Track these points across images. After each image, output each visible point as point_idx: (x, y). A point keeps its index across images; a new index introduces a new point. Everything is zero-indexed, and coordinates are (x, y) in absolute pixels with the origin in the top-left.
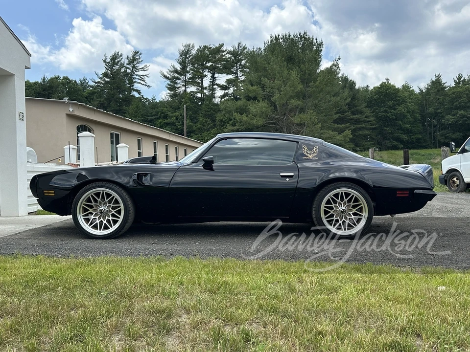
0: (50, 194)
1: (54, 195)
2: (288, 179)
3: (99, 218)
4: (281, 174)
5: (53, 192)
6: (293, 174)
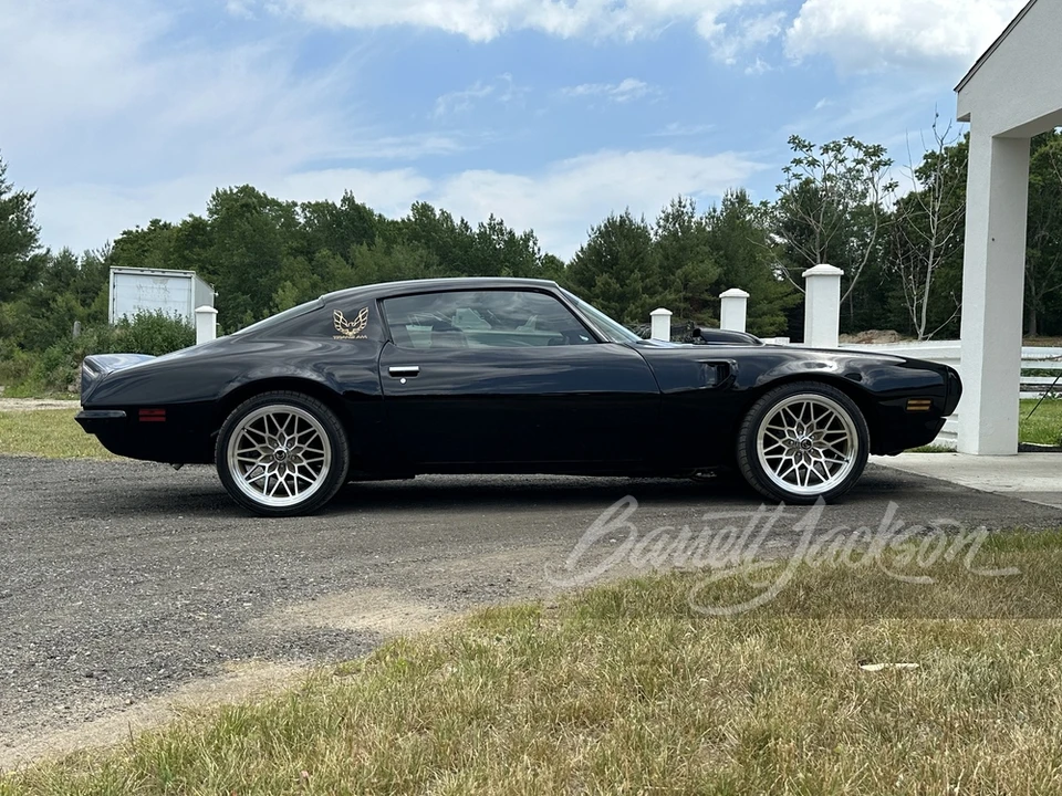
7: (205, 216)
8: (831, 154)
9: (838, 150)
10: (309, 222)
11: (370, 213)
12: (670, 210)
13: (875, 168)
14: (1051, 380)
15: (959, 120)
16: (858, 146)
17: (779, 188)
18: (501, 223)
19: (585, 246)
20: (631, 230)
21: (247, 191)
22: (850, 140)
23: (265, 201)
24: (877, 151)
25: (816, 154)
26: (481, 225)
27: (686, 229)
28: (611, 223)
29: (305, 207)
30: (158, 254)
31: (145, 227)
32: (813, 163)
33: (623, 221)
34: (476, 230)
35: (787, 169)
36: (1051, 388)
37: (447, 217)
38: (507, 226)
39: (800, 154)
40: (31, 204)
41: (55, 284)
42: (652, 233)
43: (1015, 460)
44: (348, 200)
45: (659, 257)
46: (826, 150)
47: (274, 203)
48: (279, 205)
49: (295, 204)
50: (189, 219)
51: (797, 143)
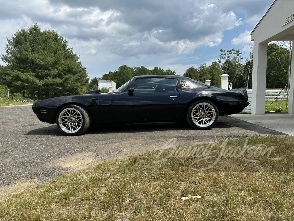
0: (44, 112)
1: (46, 112)
2: (174, 99)
3: (71, 124)
4: (170, 96)
5: (46, 111)
6: (176, 96)
7: (118, 71)
8: (229, 52)
9: (230, 52)
10: (136, 71)
11: (146, 69)
12: (201, 66)
13: (238, 55)
14: (276, 97)
15: (251, 41)
16: (235, 51)
17: (218, 60)
18: (170, 70)
19: (185, 73)
20: (193, 70)
21: (125, 66)
22: (233, 49)
23: (128, 68)
24: (238, 51)
25: (226, 52)
26: (166, 70)
27: (204, 69)
28: (190, 69)
29: (135, 68)
30: (110, 78)
31: (108, 73)
32: (226, 55)
33: (192, 68)
34: (165, 71)
35: (220, 56)
36: (276, 98)
37: (160, 69)
38: (171, 70)
39: (223, 53)
40: (86, 69)
41: (94, 83)
42: (198, 70)
43: (264, 115)
44: (142, 67)
45: (199, 75)
46: (228, 51)
47: (130, 68)
48: (131, 68)
49: (133, 68)
50: (115, 71)
51: (222, 51)
